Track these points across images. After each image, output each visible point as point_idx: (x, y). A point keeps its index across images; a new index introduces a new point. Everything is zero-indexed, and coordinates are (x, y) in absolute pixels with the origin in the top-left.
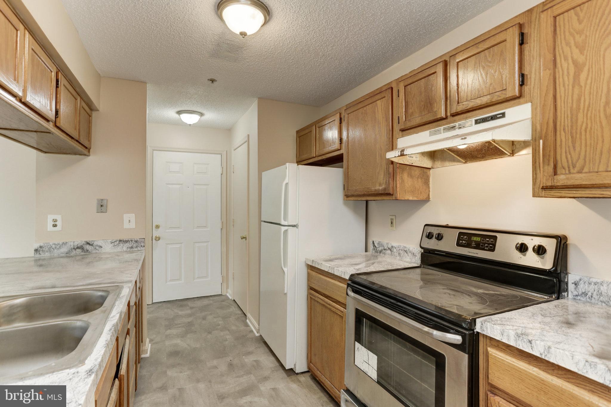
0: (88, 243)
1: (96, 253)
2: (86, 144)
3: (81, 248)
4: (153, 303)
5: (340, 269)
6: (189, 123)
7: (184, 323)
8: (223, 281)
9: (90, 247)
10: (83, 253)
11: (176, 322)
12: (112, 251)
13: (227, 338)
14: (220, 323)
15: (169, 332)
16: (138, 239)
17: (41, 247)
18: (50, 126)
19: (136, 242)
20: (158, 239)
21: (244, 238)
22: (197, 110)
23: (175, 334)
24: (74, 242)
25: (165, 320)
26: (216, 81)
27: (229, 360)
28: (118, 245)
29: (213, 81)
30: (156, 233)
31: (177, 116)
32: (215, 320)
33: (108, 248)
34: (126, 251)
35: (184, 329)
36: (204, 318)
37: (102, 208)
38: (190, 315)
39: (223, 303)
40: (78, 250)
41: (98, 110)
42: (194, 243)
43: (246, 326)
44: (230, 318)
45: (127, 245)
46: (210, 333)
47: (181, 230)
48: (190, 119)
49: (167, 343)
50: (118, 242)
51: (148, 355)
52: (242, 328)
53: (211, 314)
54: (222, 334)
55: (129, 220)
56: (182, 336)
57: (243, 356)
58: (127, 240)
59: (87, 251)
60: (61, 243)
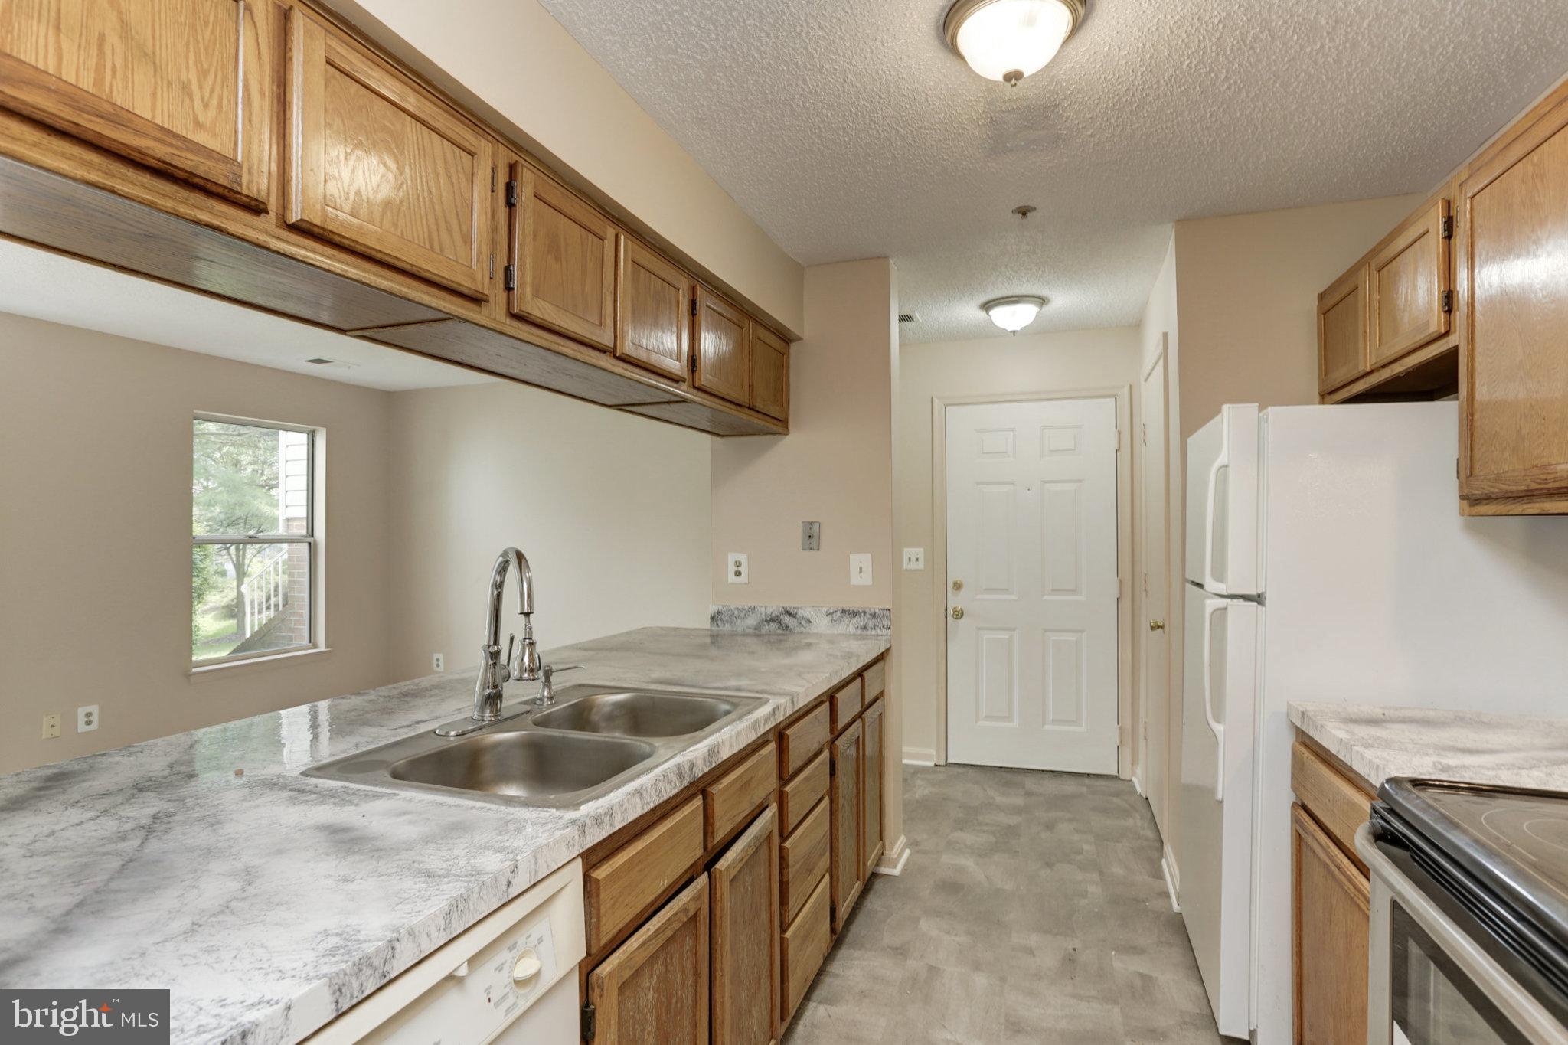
0: (788, 613)
1: (802, 633)
2: (774, 411)
3: (775, 619)
4: (947, 765)
5: (1369, 754)
6: (1010, 329)
7: (999, 825)
8: (1121, 742)
9: (791, 619)
10: (780, 632)
11: (980, 818)
12: (828, 632)
13: (1087, 892)
14: (1086, 847)
15: (958, 835)
16: (877, 610)
17: (719, 613)
18: (682, 391)
19: (874, 615)
20: (959, 614)
21: (1159, 627)
22: (1030, 293)
23: (969, 843)
24: (766, 607)
25: (960, 807)
26: (1035, 209)
27: (1071, 947)
28: (839, 619)
29: (1024, 212)
30: (955, 601)
31: (983, 314)
32: (1076, 837)
33: (821, 624)
34: (854, 635)
35: (992, 839)
36: (1050, 826)
37: (812, 541)
38: (1018, 811)
39: (1115, 800)
40: (772, 624)
41: (800, 339)
42: (1046, 631)
43: (1154, 877)
44: (1117, 842)
45: (856, 621)
46: (1049, 865)
47: (1013, 597)
48: (1014, 318)
49: (946, 859)
50: (839, 614)
51: (896, 871)
52: (1142, 877)
53: (1070, 820)
54: (1080, 876)
55: (861, 569)
56: (982, 853)
57: (1113, 949)
58: (855, 610)
59: (787, 627)
60: (746, 608)
